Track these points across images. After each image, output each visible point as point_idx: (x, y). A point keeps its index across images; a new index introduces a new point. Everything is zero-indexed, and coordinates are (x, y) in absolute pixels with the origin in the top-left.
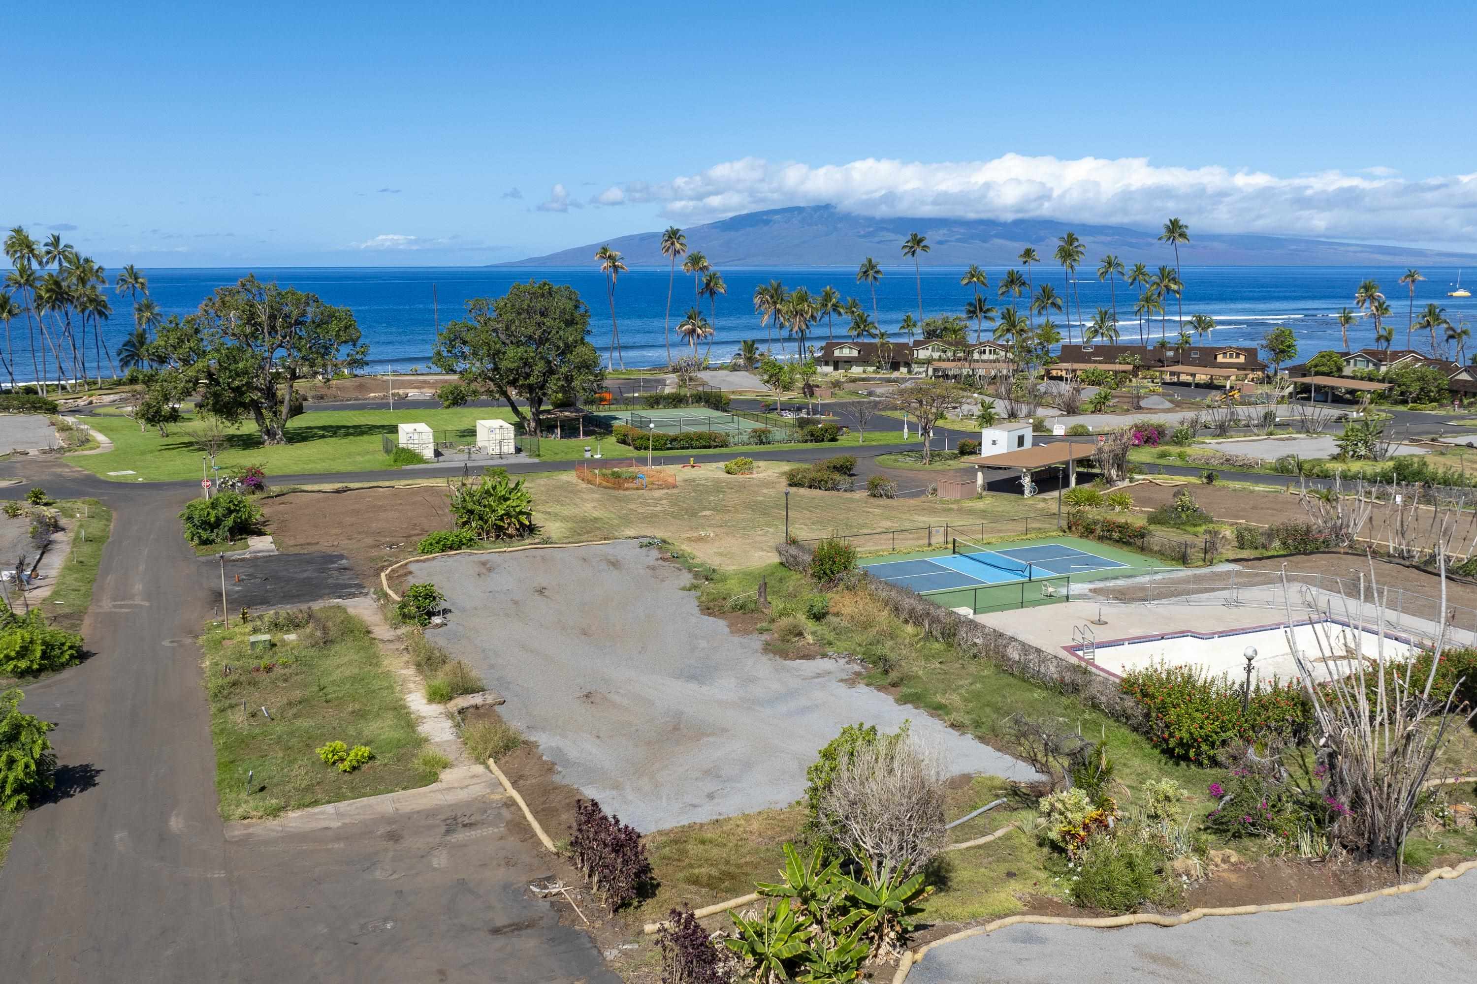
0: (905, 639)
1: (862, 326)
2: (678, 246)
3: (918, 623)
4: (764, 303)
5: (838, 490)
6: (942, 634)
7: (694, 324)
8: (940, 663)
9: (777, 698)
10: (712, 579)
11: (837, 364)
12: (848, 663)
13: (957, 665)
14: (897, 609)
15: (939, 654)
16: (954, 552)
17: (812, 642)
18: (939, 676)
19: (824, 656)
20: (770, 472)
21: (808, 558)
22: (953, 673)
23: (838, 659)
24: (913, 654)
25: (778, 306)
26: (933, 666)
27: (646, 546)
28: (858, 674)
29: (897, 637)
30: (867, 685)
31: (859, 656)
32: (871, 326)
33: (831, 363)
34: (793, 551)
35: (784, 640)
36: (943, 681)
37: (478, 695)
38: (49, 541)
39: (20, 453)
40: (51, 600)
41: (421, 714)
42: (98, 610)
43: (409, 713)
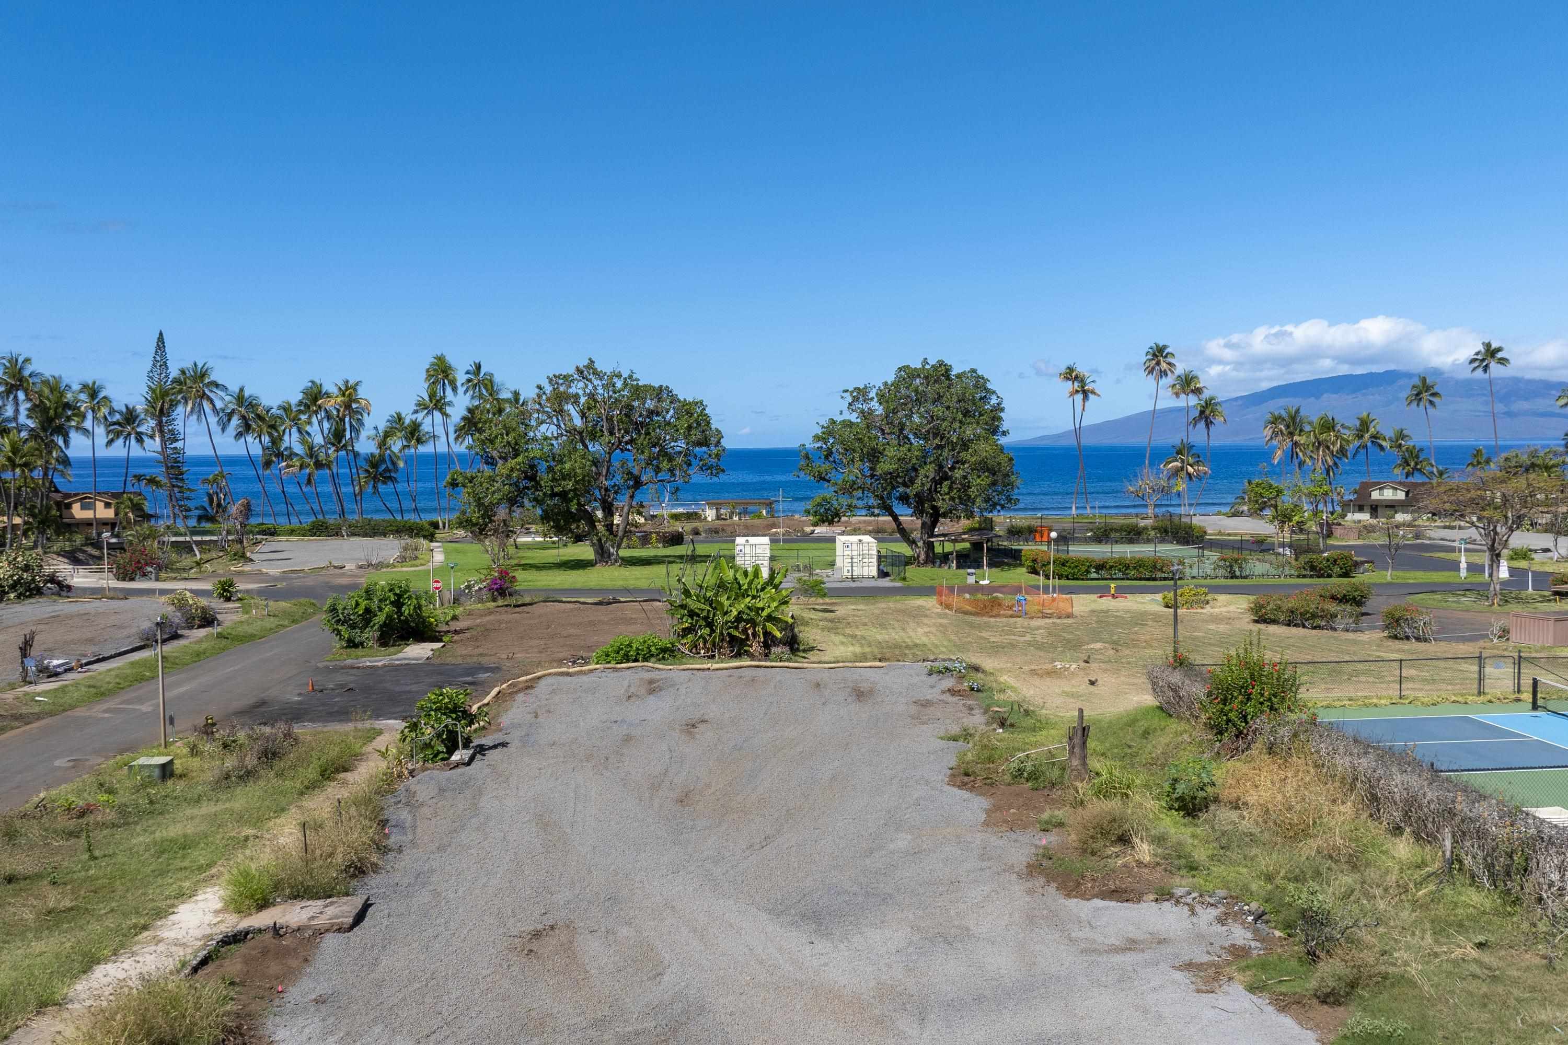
0: (1387, 872)
1: (1412, 464)
2: (1164, 366)
3: (1423, 836)
4: (1277, 435)
5: (1335, 630)
6: (1490, 867)
7: (1183, 461)
8: (1480, 945)
9: (979, 999)
10: (1012, 725)
11: (1375, 509)
12: (1221, 921)
13: (1531, 959)
14: (1375, 798)
15: (1477, 919)
16: (1535, 707)
17: (1147, 859)
18: (1473, 985)
19: (1164, 895)
20: (1232, 608)
21: (1199, 690)
22: (1515, 982)
23: (1198, 909)
24: (1405, 914)
25: (1296, 438)
26: (1458, 952)
27: (940, 672)
28: (1238, 952)
29: (1368, 865)
30: (1252, 989)
31: (1254, 906)
32: (1424, 463)
33: (1367, 508)
34: (1176, 677)
35: (1086, 850)
36: (1484, 1002)
37: (320, 903)
38: (176, 636)
39: (335, 567)
40: (39, 695)
41: (166, 934)
42: (79, 712)
43: (145, 928)
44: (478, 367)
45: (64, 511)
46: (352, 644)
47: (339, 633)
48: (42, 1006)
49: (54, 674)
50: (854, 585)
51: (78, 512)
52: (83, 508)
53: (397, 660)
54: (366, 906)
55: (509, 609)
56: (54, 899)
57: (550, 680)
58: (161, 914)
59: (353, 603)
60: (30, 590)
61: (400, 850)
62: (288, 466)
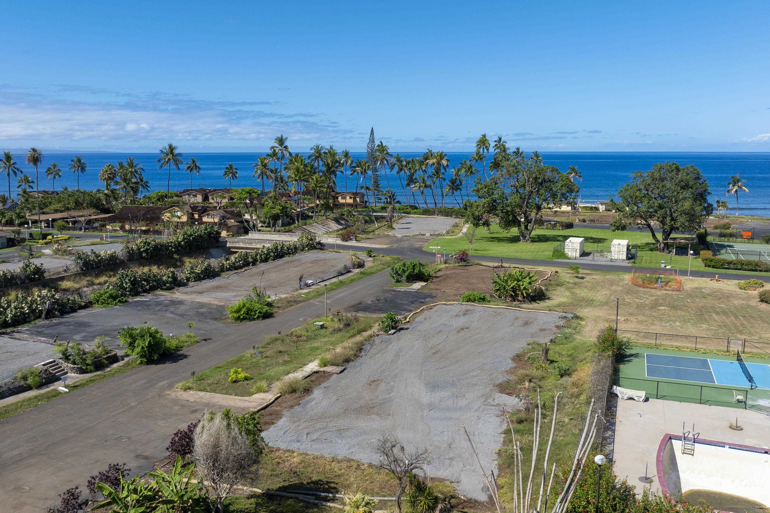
8: (570, 419)
16: (738, 359)
17: (527, 387)
19: (518, 395)
28: (517, 411)
31: (534, 402)
37: (336, 367)
38: (349, 272)
39: (422, 235)
40: (302, 294)
41: (304, 369)
42: (311, 301)
43: (301, 367)
44: (500, 139)
45: (336, 200)
46: (398, 281)
47: (393, 277)
48: (278, 380)
49: (308, 286)
50: (610, 263)
51: (341, 200)
52: (342, 199)
53: (409, 289)
54: (345, 369)
55: (461, 267)
56: (286, 358)
57: (439, 306)
58: (305, 365)
59: (399, 268)
60: (312, 247)
61: (361, 357)
62: (415, 187)
